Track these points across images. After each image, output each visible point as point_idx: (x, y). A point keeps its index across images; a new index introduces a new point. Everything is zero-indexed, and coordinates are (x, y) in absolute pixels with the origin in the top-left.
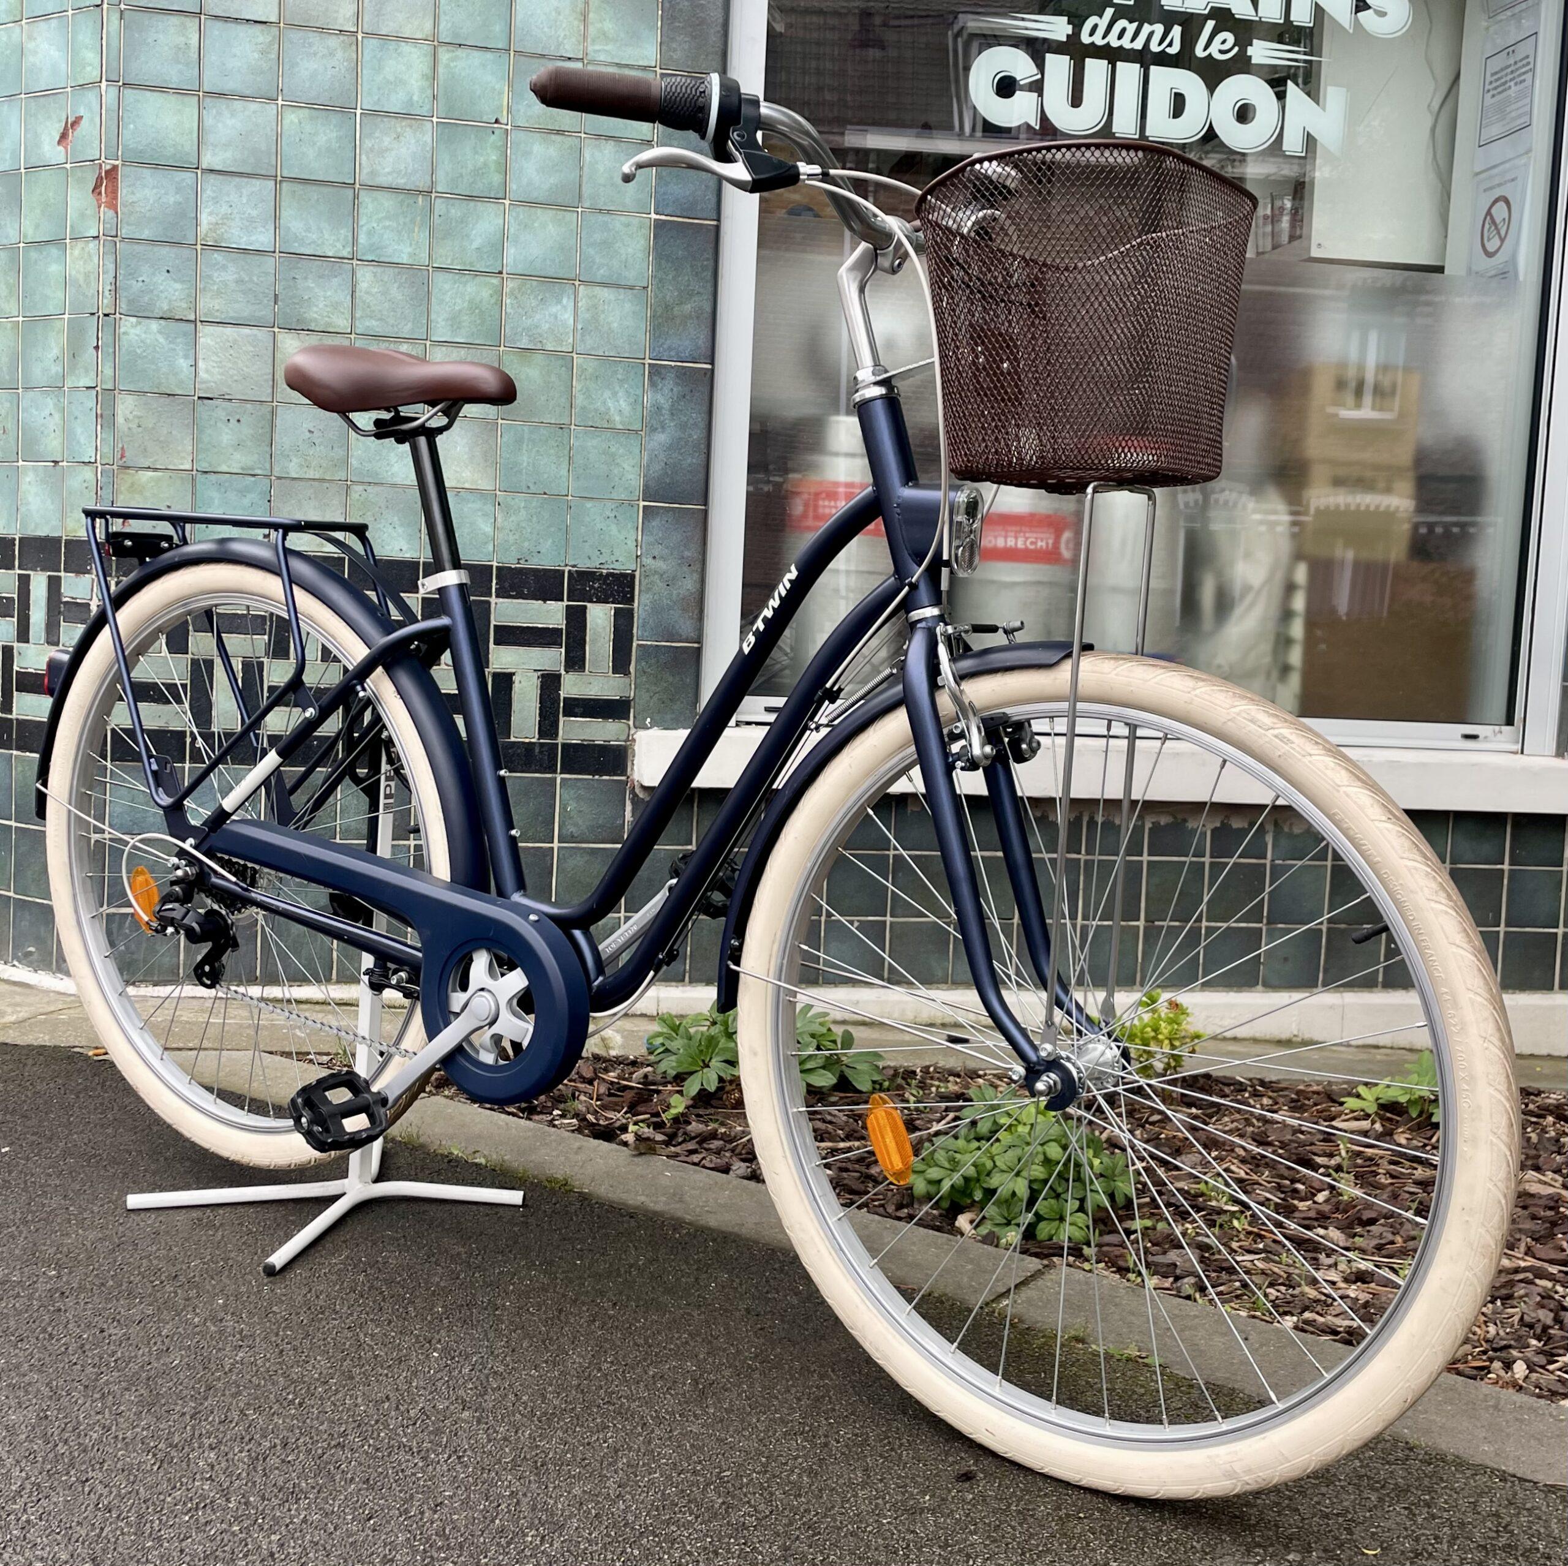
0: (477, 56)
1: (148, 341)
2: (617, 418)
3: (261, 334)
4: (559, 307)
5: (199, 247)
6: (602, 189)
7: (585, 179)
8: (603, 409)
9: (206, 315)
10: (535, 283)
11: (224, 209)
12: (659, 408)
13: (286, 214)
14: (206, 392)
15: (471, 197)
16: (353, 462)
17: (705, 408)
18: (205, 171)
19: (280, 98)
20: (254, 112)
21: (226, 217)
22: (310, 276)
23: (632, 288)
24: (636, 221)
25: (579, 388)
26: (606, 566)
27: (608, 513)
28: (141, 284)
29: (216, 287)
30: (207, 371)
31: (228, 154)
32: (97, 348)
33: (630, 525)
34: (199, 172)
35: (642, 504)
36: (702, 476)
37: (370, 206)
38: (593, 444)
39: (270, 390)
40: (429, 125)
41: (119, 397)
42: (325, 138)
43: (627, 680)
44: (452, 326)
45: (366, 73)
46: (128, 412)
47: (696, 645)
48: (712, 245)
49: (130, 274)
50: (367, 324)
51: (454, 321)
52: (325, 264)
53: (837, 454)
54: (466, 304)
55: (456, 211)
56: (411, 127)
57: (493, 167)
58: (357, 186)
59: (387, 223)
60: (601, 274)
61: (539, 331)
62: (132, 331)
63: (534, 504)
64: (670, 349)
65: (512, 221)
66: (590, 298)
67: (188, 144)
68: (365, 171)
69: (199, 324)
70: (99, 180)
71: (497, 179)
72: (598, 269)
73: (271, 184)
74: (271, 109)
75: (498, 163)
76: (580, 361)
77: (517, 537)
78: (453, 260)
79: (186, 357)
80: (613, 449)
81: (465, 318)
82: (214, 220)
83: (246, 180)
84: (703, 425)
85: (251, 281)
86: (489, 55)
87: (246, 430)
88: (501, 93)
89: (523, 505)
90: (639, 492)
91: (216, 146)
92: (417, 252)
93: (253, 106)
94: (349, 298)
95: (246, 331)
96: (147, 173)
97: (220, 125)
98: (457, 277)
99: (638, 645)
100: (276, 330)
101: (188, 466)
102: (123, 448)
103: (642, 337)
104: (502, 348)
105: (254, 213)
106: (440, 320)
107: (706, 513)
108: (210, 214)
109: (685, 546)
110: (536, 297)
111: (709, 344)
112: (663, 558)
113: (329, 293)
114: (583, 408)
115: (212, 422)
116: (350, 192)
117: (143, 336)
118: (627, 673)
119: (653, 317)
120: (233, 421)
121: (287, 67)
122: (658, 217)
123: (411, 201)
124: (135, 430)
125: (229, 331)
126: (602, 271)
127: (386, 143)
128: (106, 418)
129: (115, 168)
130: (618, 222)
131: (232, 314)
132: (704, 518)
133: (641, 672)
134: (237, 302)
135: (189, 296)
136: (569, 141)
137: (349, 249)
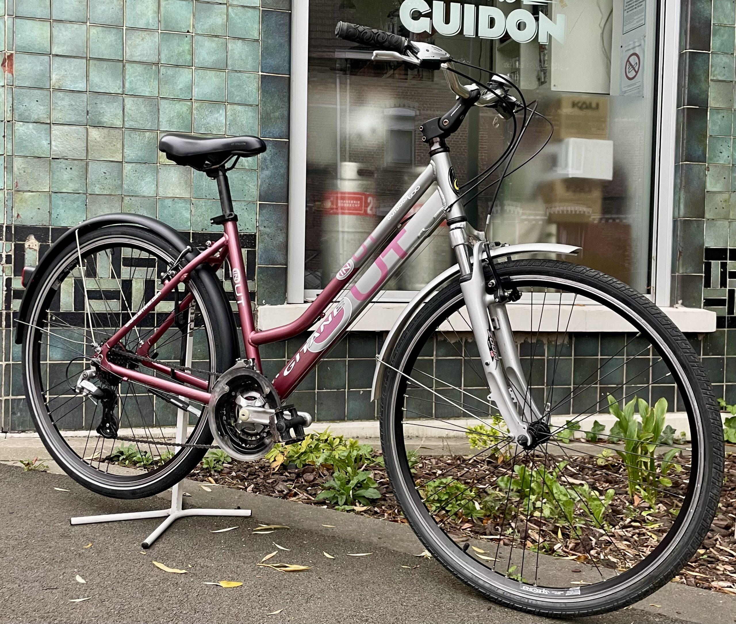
0: (178, 3)
1: (28, 133)
2: (246, 164)
3: (81, 129)
4: (218, 115)
5: (51, 90)
6: (237, 61)
7: (229, 57)
9: (55, 121)
10: (207, 104)
11: (63, 73)
12: (265, 159)
13: (91, 74)
14: (55, 155)
15: (177, 66)
16: (125, 186)
17: (286, 159)
18: (54, 55)
19: (88, 22)
20: (76, 29)
21: (63, 76)
22: (103, 102)
23: (251, 105)
24: (252, 76)
26: (242, 231)
27: (243, 207)
28: (24, 107)
29: (59, 108)
30: (56, 146)
31: (65, 48)
32: (4, 136)
33: (253, 212)
34: (51, 56)
35: (258, 202)
36: (285, 189)
37: (131, 70)
38: (235, 176)
39: (85, 155)
40: (157, 34)
41: (15, 159)
42: (109, 40)
43: (253, 283)
44: (169, 124)
45: (128, 11)
46: (19, 166)
47: (285, 266)
48: (287, 86)
49: (19, 103)
50: (130, 123)
51: (170, 122)
52: (110, 97)
53: (345, 179)
54: (175, 114)
55: (170, 72)
56: (149, 34)
57: (187, 52)
58: (125, 61)
59: (139, 78)
60: (237, 99)
61: (209, 125)
62: (21, 128)
63: (209, 204)
64: (269, 132)
65: (196, 76)
66: (232, 110)
67: (47, 44)
68: (128, 55)
69: (52, 125)
70: (4, 60)
71: (189, 57)
72: (236, 97)
73: (85, 61)
74: (84, 27)
75: (189, 50)
77: (202, 218)
78: (169, 94)
79: (47, 140)
80: (245, 178)
81: (176, 121)
82: (58, 77)
83: (73, 59)
84: (285, 166)
85: (76, 105)
86: (184, 2)
87: (75, 173)
88: (190, 19)
89: (204, 204)
90: (257, 197)
91: (58, 44)
92: (153, 90)
93: (76, 26)
94: (122, 112)
95: (74, 127)
96: (27, 56)
97: (61, 34)
98: (171, 102)
99: (258, 267)
100: (88, 127)
101: (48, 190)
102: (17, 182)
103: (257, 127)
104: (193, 133)
105: (77, 74)
106: (163, 121)
107: (288, 206)
108: (57, 74)
109: (278, 221)
110: (207, 110)
111: (287, 131)
112: (268, 227)
113: (112, 110)
115: (59, 170)
116: (121, 64)
117: (26, 131)
118: (253, 280)
119: (262, 118)
120: (68, 169)
121: (91, 8)
122: (263, 74)
123: (150, 68)
124: (23, 174)
125: (66, 127)
126: (237, 98)
127: (137, 42)
128: (9, 168)
129: (12, 54)
130: (244, 76)
131: (67, 120)
132: (287, 210)
133: (260, 279)
134: (70, 114)
135: (47, 112)
136: (221, 40)
137: (121, 90)
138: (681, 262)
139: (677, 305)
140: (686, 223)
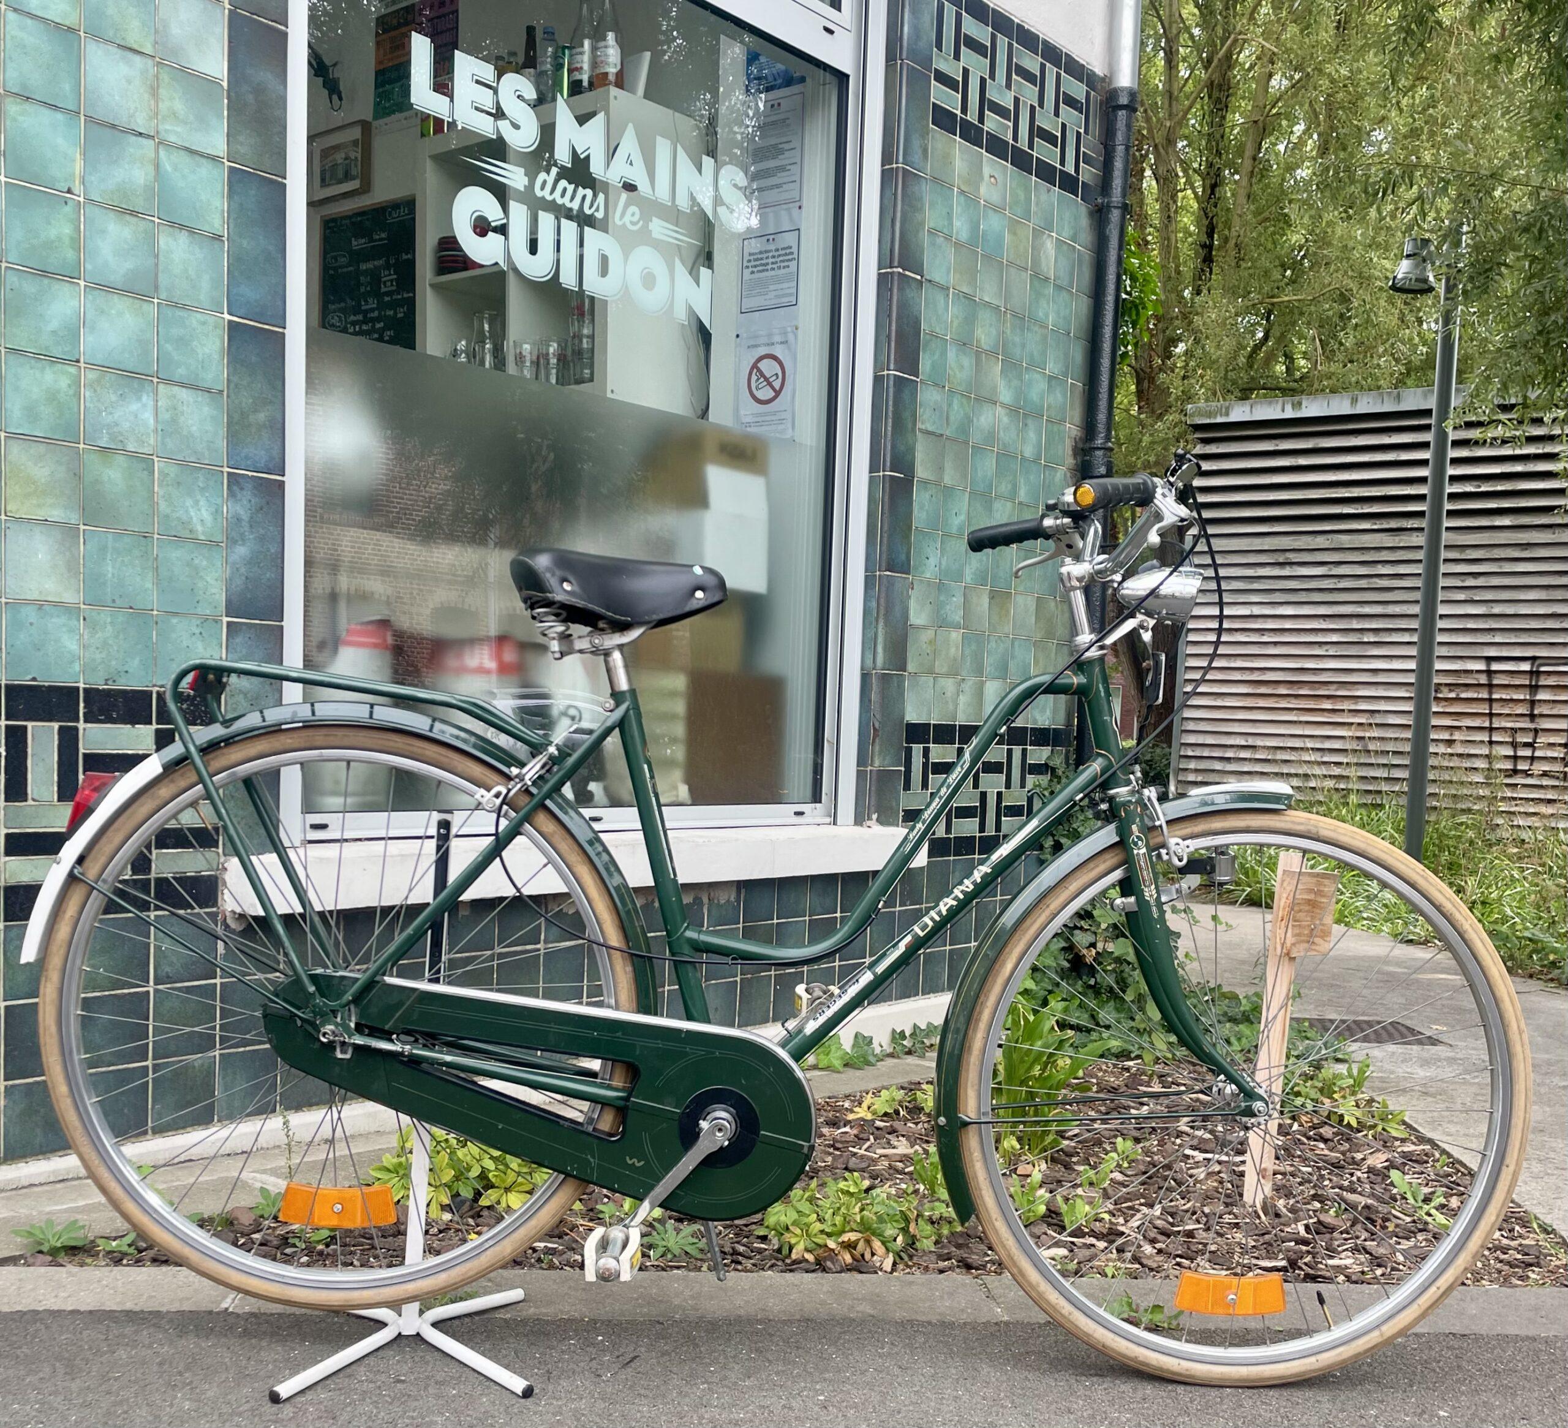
0: (46, 114)
2: (200, 528)
4: (139, 405)
6: (178, 281)
7: (160, 268)
8: (185, 518)
10: (113, 377)
12: (239, 520)
15: (44, 273)
17: (281, 522)
23: (208, 391)
24: (210, 319)
25: (161, 493)
27: (194, 628)
33: (215, 643)
35: (225, 619)
36: (279, 592)
38: (176, 555)
44: (30, 417)
48: (281, 354)
51: (30, 411)
54: (43, 394)
55: (30, 286)
57: (67, 241)
60: (180, 373)
61: (119, 429)
63: (120, 619)
64: (247, 458)
65: (88, 305)
66: (169, 397)
71: (70, 255)
72: (177, 367)
75: (72, 238)
76: (162, 465)
77: (103, 655)
78: (27, 342)
80: (196, 561)
81: (44, 411)
86: (59, 116)
88: (72, 160)
89: (108, 619)
90: (222, 606)
98: (34, 362)
103: (222, 444)
104: (82, 446)
107: (280, 630)
110: (116, 392)
111: (280, 455)
114: (167, 516)
119: (230, 424)
122: (231, 317)
126: (180, 370)
130: (195, 319)
132: (281, 638)
136: (143, 224)
138: (877, 748)
139: (869, 823)
140: (885, 679)
